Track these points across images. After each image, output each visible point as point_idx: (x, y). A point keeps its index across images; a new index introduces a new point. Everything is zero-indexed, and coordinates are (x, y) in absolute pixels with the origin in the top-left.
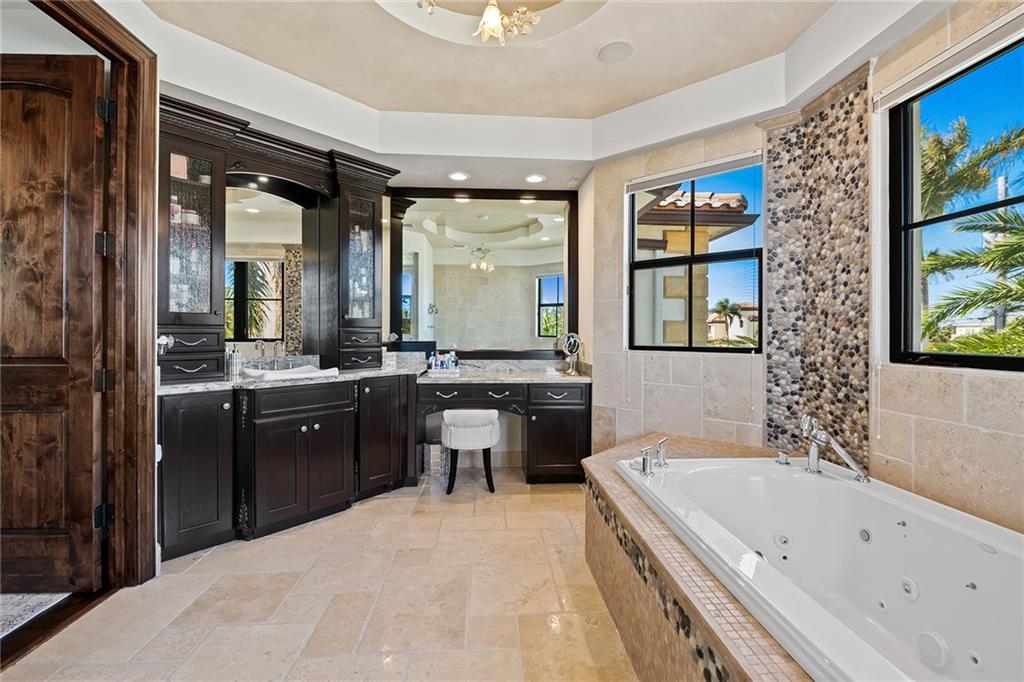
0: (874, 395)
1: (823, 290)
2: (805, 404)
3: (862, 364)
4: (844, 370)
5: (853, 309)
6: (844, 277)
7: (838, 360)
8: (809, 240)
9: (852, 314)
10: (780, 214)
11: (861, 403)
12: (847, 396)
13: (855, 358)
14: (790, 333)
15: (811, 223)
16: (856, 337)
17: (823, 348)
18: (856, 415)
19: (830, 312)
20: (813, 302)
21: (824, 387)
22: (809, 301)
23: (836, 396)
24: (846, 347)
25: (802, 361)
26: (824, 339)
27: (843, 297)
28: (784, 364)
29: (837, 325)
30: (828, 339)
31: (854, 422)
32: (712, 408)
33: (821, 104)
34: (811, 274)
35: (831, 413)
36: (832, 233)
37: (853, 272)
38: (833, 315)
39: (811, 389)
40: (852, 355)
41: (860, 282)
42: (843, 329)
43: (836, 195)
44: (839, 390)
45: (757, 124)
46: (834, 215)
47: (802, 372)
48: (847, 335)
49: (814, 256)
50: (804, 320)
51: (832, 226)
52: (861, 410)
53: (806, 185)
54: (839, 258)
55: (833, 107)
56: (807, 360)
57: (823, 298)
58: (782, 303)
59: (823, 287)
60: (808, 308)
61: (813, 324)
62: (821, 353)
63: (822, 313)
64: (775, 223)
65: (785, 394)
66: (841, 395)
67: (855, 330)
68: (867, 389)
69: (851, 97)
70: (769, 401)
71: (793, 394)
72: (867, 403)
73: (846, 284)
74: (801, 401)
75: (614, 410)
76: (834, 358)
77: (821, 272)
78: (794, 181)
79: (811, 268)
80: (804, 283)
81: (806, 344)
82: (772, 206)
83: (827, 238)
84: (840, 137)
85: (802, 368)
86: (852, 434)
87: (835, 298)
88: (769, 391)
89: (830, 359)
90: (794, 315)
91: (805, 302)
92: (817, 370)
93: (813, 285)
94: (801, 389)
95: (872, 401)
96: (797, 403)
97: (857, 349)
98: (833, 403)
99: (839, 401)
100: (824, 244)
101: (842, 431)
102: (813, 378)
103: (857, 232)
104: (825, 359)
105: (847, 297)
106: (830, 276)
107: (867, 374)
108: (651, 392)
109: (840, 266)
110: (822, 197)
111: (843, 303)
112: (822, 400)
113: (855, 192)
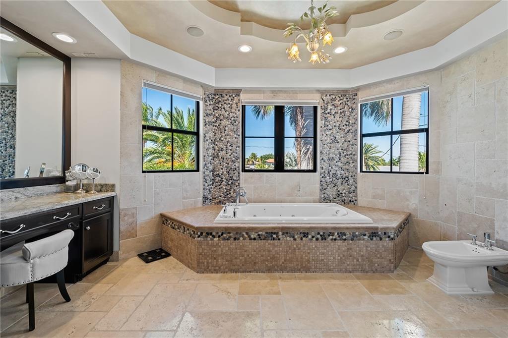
0: (241, 182)
1: (222, 151)
2: (214, 188)
3: (237, 173)
4: (231, 175)
5: (234, 157)
6: (230, 148)
7: (228, 172)
8: (215, 133)
9: (234, 159)
10: (207, 122)
11: (237, 184)
12: (232, 183)
13: (235, 172)
14: (209, 164)
15: (216, 128)
16: (235, 165)
17: (222, 169)
18: (235, 188)
19: (225, 157)
20: (217, 154)
21: (223, 181)
22: (216, 154)
23: (227, 183)
24: (231, 168)
25: (213, 174)
26: (223, 166)
27: (230, 153)
28: (208, 175)
29: (228, 162)
30: (224, 166)
31: (234, 190)
32: (185, 195)
33: (223, 92)
34: (217, 145)
35: (226, 189)
36: (226, 134)
37: (234, 147)
38: (226, 159)
39: (217, 182)
40: (234, 171)
41: (236, 150)
42: (230, 163)
43: (227, 122)
44: (229, 181)
45: (202, 86)
46: (227, 128)
47: (213, 177)
48: (231, 165)
49: (218, 139)
50: (213, 160)
51: (226, 132)
52: (237, 186)
53: (215, 115)
54: (228, 142)
55: (226, 95)
56: (215, 173)
57: (221, 154)
58: (208, 153)
59: (222, 149)
60: (215, 156)
61: (217, 162)
62: (222, 171)
63: (222, 158)
64: (206, 125)
65: (208, 186)
66: (230, 183)
67: (235, 164)
68: (239, 180)
69: (234, 96)
70: (204, 189)
71: (210, 185)
72: (239, 184)
73: (231, 150)
74: (213, 187)
75: (136, 208)
76: (227, 172)
77: (221, 145)
78: (211, 112)
79: (217, 143)
80: (213, 147)
81: (215, 168)
82: (205, 118)
83: (224, 135)
84: (229, 105)
85: (213, 176)
86: (233, 193)
87: (227, 153)
88: (204, 185)
89: (225, 172)
90: (210, 158)
91: (214, 154)
92: (219, 176)
93: (218, 149)
94: (213, 183)
95: (241, 183)
96: (211, 188)
97: (236, 169)
98: (226, 186)
99: (229, 185)
100: (222, 136)
101: (230, 193)
102: (218, 179)
103: (235, 136)
104: (223, 172)
105: (232, 154)
106: (225, 147)
107: (239, 176)
108: (158, 194)
109: (229, 144)
110: (222, 121)
111: (230, 155)
112: (222, 186)
113: (235, 124)
